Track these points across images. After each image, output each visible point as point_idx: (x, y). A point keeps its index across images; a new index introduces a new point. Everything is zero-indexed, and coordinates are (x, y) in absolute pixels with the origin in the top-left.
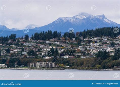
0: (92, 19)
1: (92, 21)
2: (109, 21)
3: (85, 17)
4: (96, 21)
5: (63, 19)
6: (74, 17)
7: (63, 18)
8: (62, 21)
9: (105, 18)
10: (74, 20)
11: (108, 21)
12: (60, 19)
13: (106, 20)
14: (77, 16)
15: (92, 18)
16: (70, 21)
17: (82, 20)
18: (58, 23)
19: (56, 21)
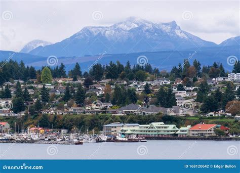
0: (147, 31)
1: (147, 33)
2: (185, 33)
3: (136, 26)
4: (156, 34)
5: (93, 30)
6: (115, 26)
7: (92, 28)
8: (91, 33)
9: (177, 28)
10: (112, 32)
11: (181, 35)
12: (86, 30)
13: (179, 31)
14: (121, 23)
15: (147, 28)
16: (104, 34)
17: (129, 31)
18: (83, 37)
19: (79, 34)
